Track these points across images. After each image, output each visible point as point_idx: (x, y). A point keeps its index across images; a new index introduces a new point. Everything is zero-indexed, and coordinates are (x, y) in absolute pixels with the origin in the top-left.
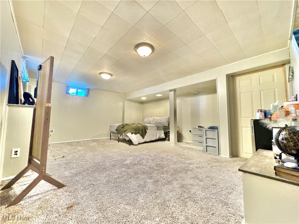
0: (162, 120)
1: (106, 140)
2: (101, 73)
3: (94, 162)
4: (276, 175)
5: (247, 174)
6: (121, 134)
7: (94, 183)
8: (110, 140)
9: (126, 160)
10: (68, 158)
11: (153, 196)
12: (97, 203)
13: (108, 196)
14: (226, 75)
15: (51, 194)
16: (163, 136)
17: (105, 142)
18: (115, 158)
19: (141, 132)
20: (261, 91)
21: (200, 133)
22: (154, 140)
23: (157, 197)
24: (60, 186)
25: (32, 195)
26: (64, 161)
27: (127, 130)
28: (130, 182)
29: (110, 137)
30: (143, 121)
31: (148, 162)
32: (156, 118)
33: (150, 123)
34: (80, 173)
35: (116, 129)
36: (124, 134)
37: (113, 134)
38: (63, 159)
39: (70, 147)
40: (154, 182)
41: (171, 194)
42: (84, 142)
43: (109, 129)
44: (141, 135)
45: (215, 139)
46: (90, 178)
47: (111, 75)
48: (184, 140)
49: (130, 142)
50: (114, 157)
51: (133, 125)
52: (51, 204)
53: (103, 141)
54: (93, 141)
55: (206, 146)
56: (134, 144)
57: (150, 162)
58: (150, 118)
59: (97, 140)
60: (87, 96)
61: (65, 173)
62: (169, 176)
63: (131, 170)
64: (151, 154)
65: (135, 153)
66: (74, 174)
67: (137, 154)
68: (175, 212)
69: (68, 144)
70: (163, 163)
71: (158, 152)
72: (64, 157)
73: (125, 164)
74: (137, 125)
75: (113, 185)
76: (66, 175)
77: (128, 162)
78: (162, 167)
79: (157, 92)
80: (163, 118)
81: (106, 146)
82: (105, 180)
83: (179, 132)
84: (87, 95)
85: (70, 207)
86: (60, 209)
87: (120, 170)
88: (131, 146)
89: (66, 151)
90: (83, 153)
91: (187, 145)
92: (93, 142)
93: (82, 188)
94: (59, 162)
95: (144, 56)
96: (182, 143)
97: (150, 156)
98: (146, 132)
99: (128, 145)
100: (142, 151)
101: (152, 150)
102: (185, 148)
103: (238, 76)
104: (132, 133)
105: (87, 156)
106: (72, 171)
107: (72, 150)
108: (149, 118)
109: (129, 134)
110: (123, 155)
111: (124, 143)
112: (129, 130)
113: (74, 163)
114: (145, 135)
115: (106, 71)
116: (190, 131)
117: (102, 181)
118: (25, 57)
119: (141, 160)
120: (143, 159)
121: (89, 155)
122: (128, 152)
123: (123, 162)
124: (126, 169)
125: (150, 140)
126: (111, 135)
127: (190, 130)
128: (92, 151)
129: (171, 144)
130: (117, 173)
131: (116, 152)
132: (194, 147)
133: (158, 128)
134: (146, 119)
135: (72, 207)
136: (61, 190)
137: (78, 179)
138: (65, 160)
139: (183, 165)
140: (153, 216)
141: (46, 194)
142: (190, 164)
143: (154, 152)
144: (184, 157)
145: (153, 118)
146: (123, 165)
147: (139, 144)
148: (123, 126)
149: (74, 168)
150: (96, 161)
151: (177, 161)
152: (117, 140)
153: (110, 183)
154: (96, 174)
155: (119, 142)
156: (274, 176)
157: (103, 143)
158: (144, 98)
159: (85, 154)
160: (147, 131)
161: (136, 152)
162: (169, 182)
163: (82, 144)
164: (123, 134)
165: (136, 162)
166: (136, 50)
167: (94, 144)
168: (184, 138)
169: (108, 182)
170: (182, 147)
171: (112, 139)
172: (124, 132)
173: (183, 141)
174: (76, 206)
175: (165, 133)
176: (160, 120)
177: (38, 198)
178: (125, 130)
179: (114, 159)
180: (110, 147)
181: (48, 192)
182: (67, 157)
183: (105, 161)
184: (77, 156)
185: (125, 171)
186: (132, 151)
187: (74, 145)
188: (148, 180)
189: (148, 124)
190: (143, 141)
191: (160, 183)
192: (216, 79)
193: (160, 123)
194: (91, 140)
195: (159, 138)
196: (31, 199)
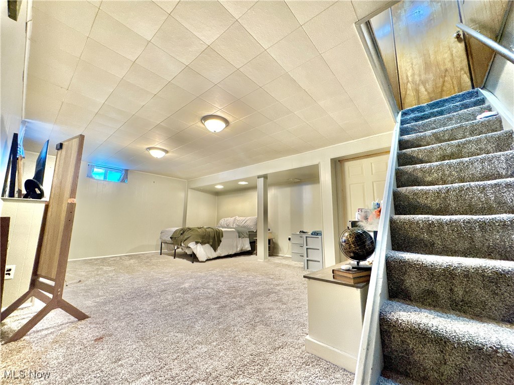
0: (248, 222)
1: (153, 256)
2: (150, 149)
3: (132, 286)
4: (334, 278)
5: (311, 280)
6: (180, 244)
7: (133, 312)
8: (161, 254)
9: (183, 283)
10: (88, 283)
11: (216, 322)
12: (137, 333)
13: (152, 325)
14: (331, 159)
15: (68, 327)
16: (248, 247)
17: (152, 258)
18: (167, 280)
19: (212, 241)
20: (374, 183)
21: (300, 241)
22: (233, 253)
23: (219, 324)
24: (81, 316)
25: (39, 329)
26: (83, 288)
27: (189, 238)
28: (186, 309)
29: (161, 251)
30: (217, 224)
31: (218, 284)
32: (238, 218)
33: (228, 227)
34: (110, 302)
35: (170, 236)
36: (184, 244)
37: (166, 244)
38: (79, 285)
39: (89, 268)
40: (220, 307)
41: (239, 319)
42: (113, 259)
43: (159, 237)
44: (211, 246)
45: (319, 249)
46: (128, 307)
47: (166, 152)
48: (280, 252)
49: (193, 258)
50: (165, 279)
51: (199, 230)
52: (71, 337)
53: (148, 257)
54: (131, 257)
55: (308, 260)
56: (200, 259)
57: (221, 284)
58: (230, 218)
59: (136, 255)
60: (124, 182)
61: (86, 302)
62: (243, 300)
63: (190, 296)
64: (224, 274)
65: (199, 273)
66: (100, 303)
67: (203, 274)
68: (238, 336)
69: (86, 262)
70: (240, 285)
71: (236, 271)
72: (80, 281)
73: (182, 288)
74: (206, 230)
75: (161, 313)
76: (88, 305)
77: (187, 285)
78: (236, 290)
79: (239, 178)
80: (249, 218)
81: (153, 265)
82: (149, 308)
83: (274, 240)
84: (124, 180)
85: (99, 339)
86: (85, 341)
87: (173, 296)
88: (195, 263)
89: (83, 273)
90: (114, 275)
91: (284, 260)
92: (130, 259)
93: (114, 319)
94: (74, 288)
95: (215, 131)
96: (277, 257)
97: (222, 276)
98: (221, 241)
99: (189, 263)
100: (211, 270)
101: (226, 269)
102: (278, 265)
103: (347, 161)
104: (197, 243)
105: (121, 279)
106: (98, 300)
107: (93, 271)
108: (228, 219)
109: (192, 245)
110: (180, 276)
111: (183, 259)
112: (191, 237)
113: (98, 289)
114: (219, 245)
115: (158, 146)
116: (289, 239)
117: (144, 310)
118: (26, 121)
119: (207, 282)
120: (210, 281)
121: (124, 279)
122: (189, 273)
123: (178, 286)
124: (183, 294)
125: (226, 254)
126: (161, 248)
127: (289, 237)
128: (128, 272)
129: (259, 260)
130: (167, 299)
131: (169, 273)
132: (293, 263)
133: (240, 234)
134: (223, 219)
135: (102, 338)
136: (83, 322)
137: (107, 308)
138: (82, 286)
139: (267, 287)
140: (210, 341)
141: (60, 328)
142: (278, 285)
143: (229, 272)
144: (272, 277)
145: (234, 218)
146: (178, 289)
147: (208, 260)
148: (183, 231)
149: (98, 296)
150: (136, 286)
151: (261, 282)
152: (172, 255)
153: (156, 311)
154: (136, 302)
155: (174, 258)
156: (332, 279)
157: (148, 260)
158: (219, 187)
159: (117, 277)
160: (222, 239)
161: (201, 272)
162: (241, 307)
163: (111, 262)
164: (182, 245)
165: (199, 285)
166: (203, 122)
167: (132, 261)
168: (281, 251)
169: (154, 310)
170: (275, 263)
171: (164, 254)
172: (185, 240)
173: (279, 255)
174: (107, 338)
175: (250, 243)
176: (245, 221)
177: (49, 332)
178: (186, 237)
179: (165, 282)
180: (159, 266)
181: (63, 326)
182: (86, 282)
183: (150, 285)
184: (104, 281)
185: (180, 297)
186: (195, 270)
187: (96, 264)
188: (213, 306)
189: (225, 228)
190: (215, 255)
191: (228, 308)
192: (318, 164)
193: (244, 227)
194: (126, 256)
195: (242, 250)
196: (40, 334)
